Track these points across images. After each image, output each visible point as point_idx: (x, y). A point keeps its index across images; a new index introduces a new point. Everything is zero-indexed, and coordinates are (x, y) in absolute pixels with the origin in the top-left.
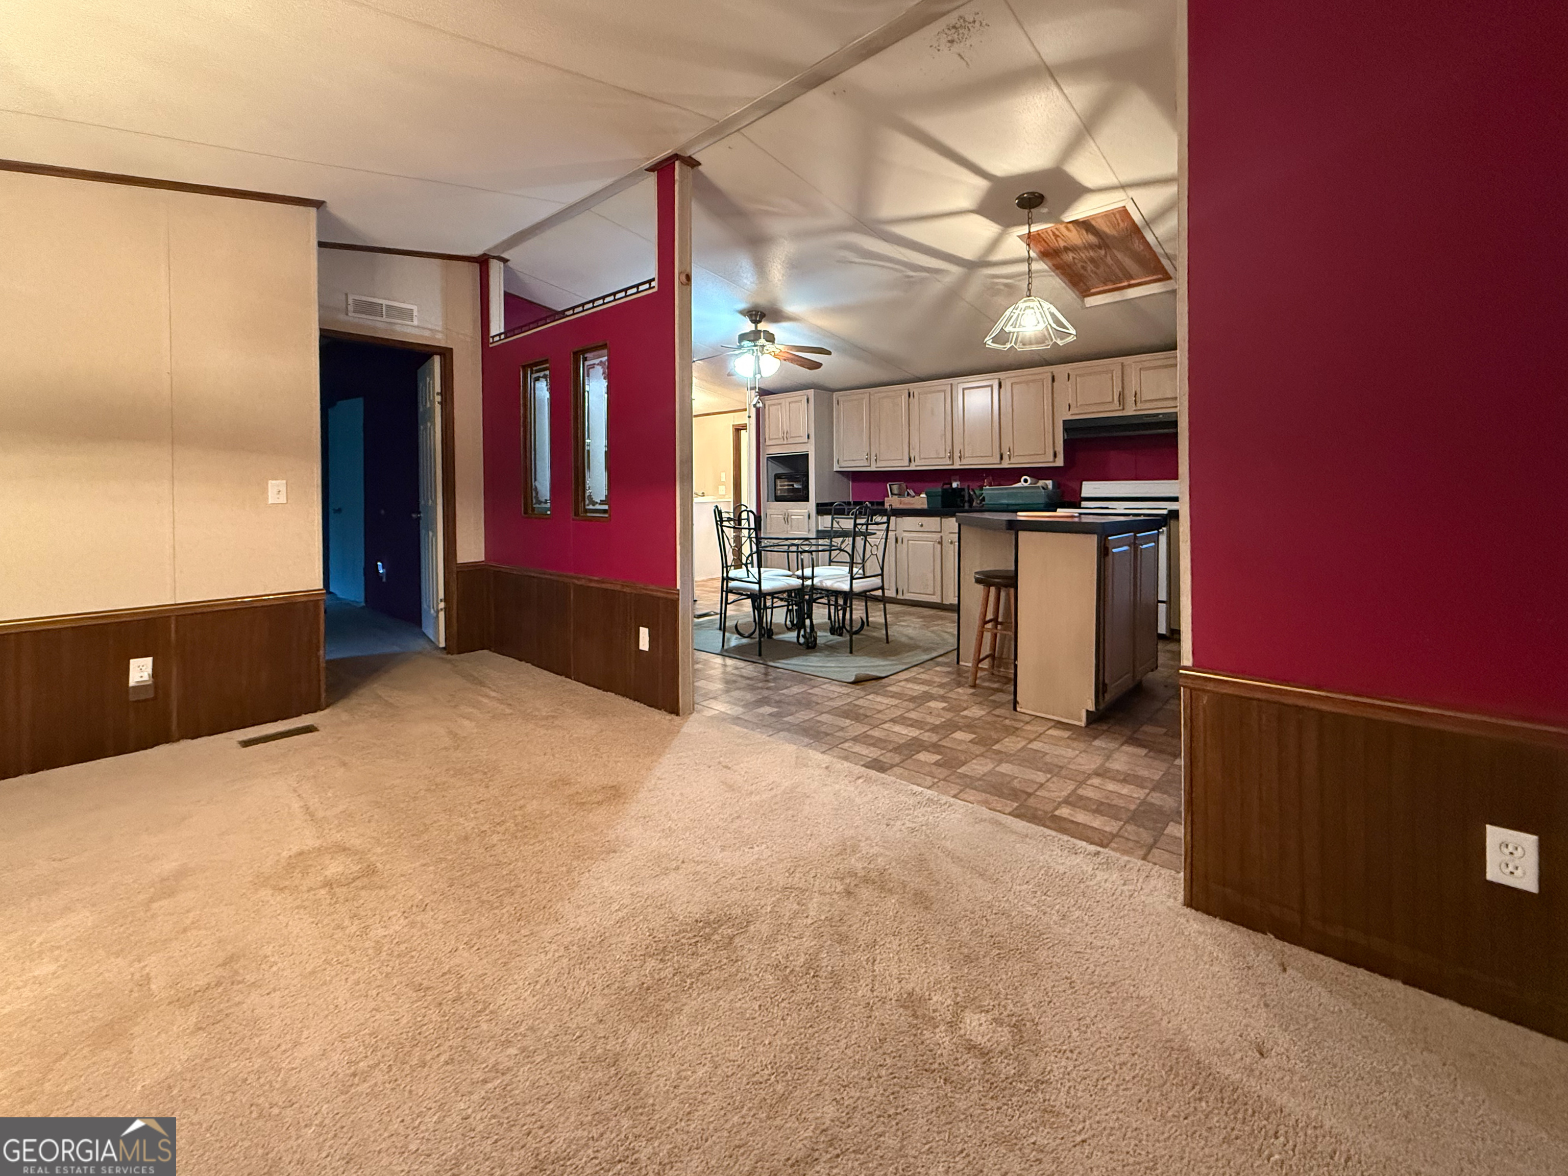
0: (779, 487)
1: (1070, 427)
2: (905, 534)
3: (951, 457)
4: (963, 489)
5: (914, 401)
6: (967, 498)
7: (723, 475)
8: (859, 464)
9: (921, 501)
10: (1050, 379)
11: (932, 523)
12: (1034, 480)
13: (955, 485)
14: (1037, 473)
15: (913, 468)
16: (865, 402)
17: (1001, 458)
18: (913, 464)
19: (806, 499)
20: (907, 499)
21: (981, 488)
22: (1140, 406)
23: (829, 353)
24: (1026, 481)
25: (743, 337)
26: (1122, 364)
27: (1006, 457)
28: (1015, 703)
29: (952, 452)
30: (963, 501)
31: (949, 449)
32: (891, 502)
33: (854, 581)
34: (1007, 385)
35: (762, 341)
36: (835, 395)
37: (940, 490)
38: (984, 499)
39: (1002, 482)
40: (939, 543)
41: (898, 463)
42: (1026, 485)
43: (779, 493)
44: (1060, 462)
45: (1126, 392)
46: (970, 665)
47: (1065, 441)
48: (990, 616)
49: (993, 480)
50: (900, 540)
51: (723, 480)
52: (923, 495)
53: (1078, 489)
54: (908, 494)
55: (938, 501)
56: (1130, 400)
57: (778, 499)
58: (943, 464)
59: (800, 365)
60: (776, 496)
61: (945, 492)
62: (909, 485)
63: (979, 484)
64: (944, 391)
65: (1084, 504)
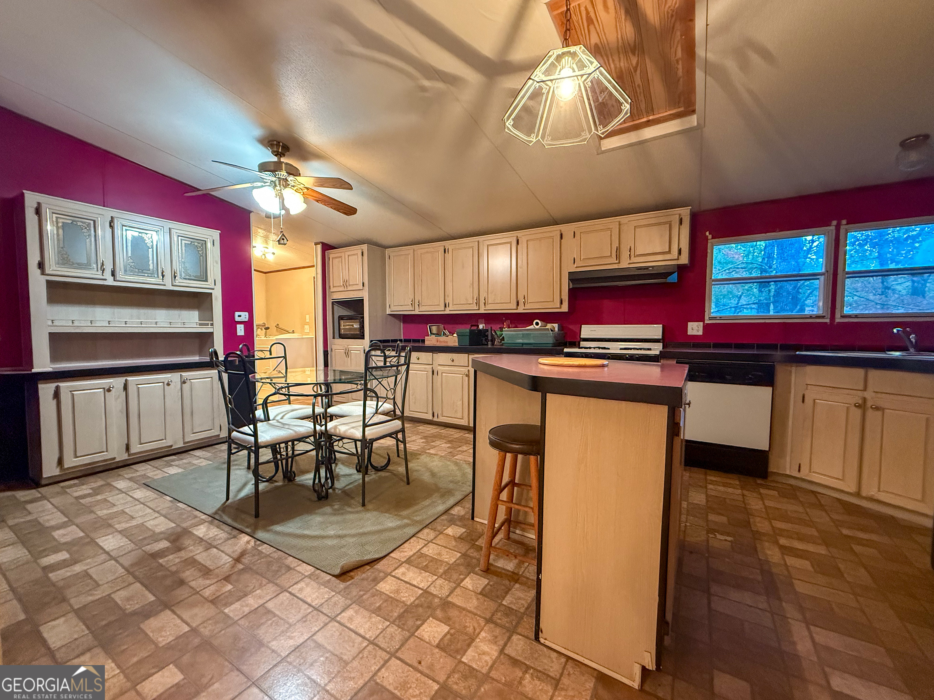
0: (342, 327)
1: (574, 277)
2: (440, 368)
3: (478, 303)
4: (487, 330)
5: (449, 256)
6: (490, 338)
7: (307, 316)
8: (406, 309)
9: (452, 340)
10: (559, 237)
11: (463, 358)
12: (544, 323)
13: (481, 327)
14: (547, 317)
15: (447, 312)
16: (410, 257)
17: (518, 305)
18: (447, 309)
19: (362, 337)
20: (442, 338)
21: (501, 329)
22: (634, 260)
23: (349, 187)
24: (537, 324)
25: (263, 167)
26: (619, 222)
27: (521, 303)
28: (538, 631)
29: (478, 299)
30: (487, 340)
31: (476, 296)
32: (430, 341)
33: (366, 429)
34: (523, 241)
35: (283, 174)
36: (387, 251)
37: (468, 331)
38: (503, 339)
39: (518, 326)
40: (467, 375)
41: (437, 309)
42: (537, 327)
43: (342, 332)
44: (565, 308)
45: (622, 246)
46: (486, 522)
47: (570, 290)
48: (506, 479)
49: (511, 323)
50: (435, 373)
51: (308, 321)
52: (455, 335)
53: (578, 331)
54: (444, 334)
55: (467, 341)
56: (625, 254)
57: (342, 337)
58: (472, 309)
59: (335, 209)
60: (340, 334)
61: (471, 332)
62: (446, 326)
63: (501, 326)
64: (472, 247)
65: (583, 344)
